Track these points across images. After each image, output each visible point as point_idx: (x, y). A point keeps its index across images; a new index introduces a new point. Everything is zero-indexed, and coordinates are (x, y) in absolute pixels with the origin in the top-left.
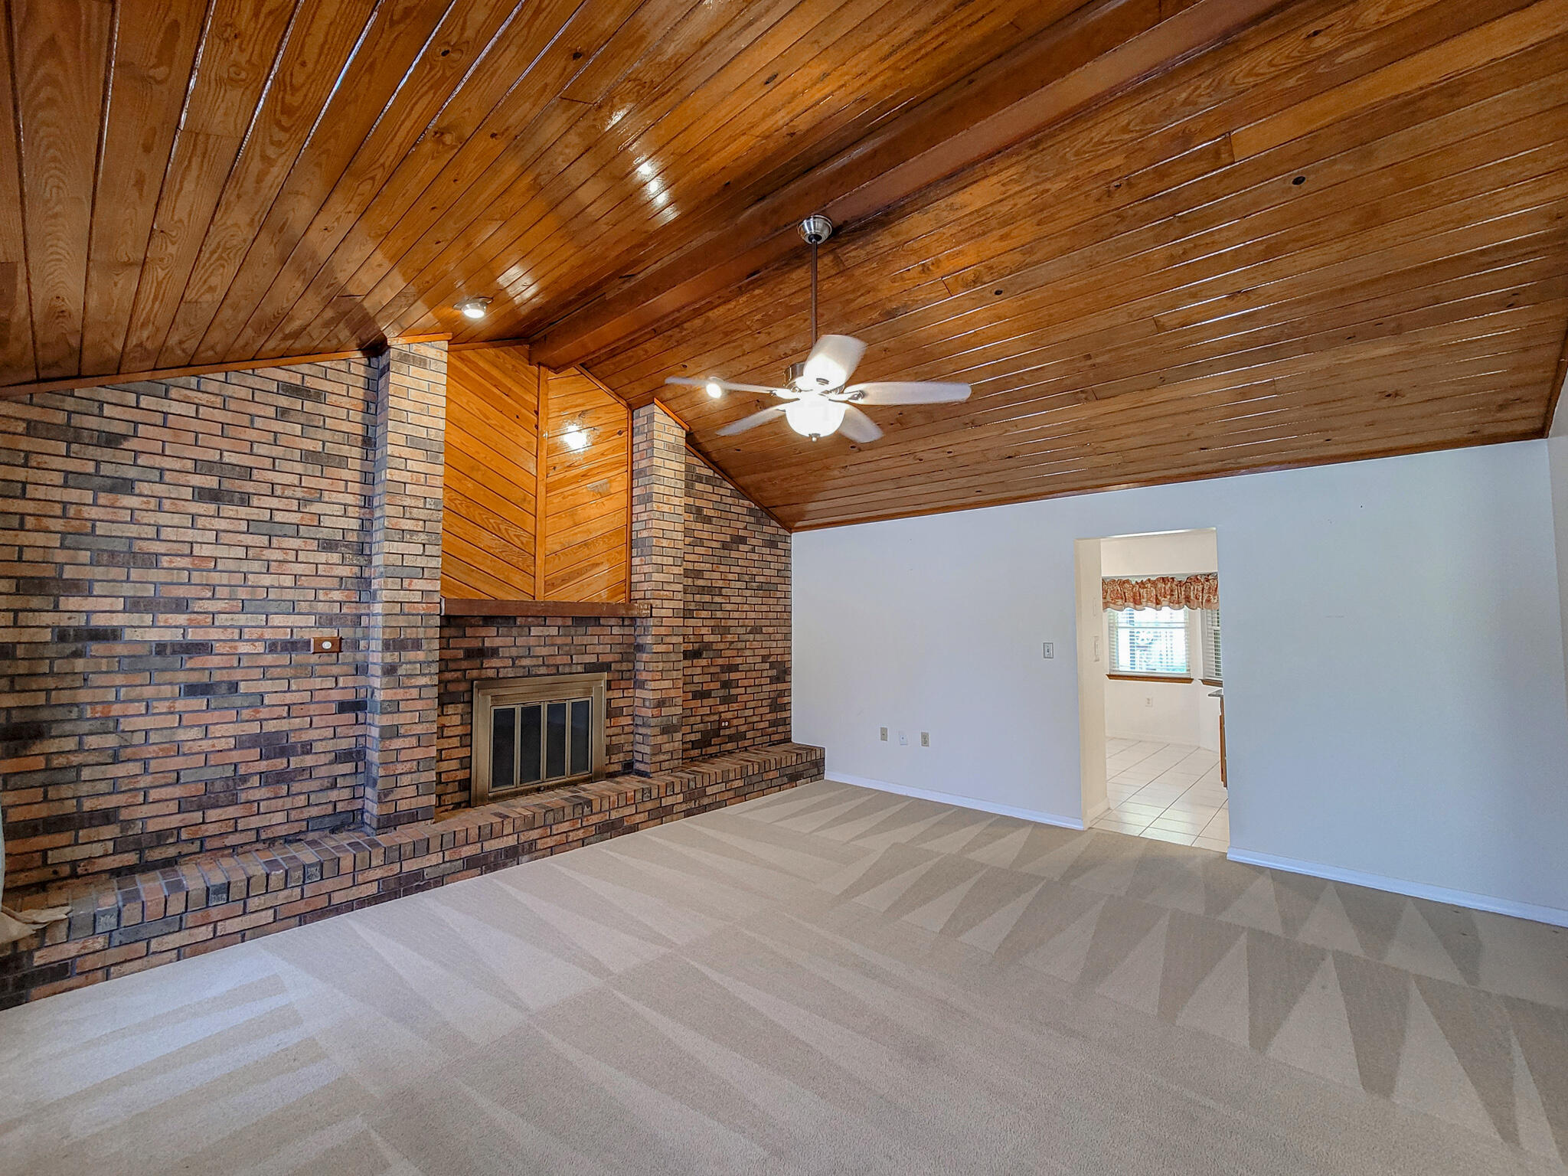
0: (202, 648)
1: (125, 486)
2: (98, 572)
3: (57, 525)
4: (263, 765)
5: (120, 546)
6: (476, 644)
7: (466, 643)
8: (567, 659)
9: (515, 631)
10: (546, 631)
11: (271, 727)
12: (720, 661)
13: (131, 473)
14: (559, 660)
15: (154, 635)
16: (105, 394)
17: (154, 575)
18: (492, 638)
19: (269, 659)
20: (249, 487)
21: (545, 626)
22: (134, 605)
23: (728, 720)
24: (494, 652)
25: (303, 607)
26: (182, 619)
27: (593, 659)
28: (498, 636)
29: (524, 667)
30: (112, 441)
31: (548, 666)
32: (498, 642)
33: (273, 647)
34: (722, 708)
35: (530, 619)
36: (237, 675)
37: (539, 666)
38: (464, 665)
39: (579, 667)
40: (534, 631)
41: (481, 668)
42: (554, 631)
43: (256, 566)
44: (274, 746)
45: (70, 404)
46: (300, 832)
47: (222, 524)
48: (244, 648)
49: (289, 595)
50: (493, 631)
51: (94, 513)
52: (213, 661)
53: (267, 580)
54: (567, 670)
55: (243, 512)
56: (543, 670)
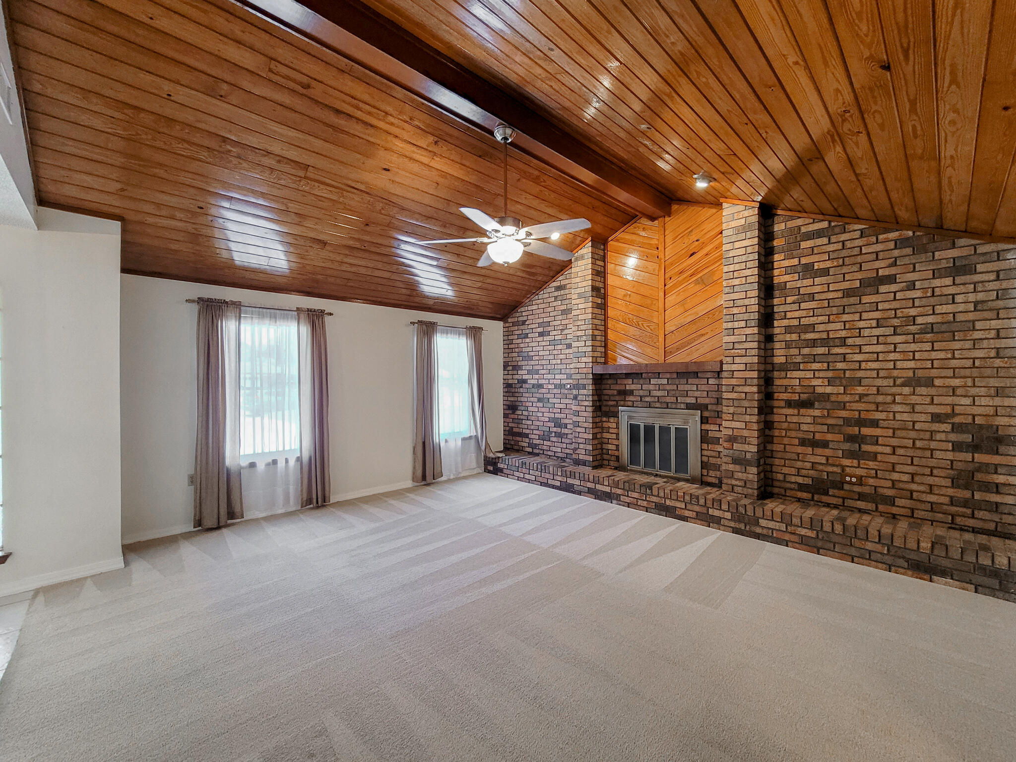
0: (540, 386)
1: (526, 336)
2: (523, 363)
3: (517, 350)
4: (555, 429)
5: (526, 354)
6: (622, 388)
7: (618, 387)
8: (673, 399)
9: (641, 381)
10: (660, 381)
11: (557, 416)
12: (844, 414)
13: (527, 331)
14: (668, 399)
15: (533, 382)
16: (523, 309)
17: (533, 363)
18: (630, 385)
19: (555, 391)
20: (549, 329)
21: (659, 378)
22: (529, 372)
23: (860, 478)
24: (631, 392)
25: (563, 371)
26: (537, 376)
27: (693, 401)
28: (633, 384)
29: (647, 402)
30: (524, 323)
31: (661, 402)
32: (633, 387)
33: (556, 386)
34: (846, 462)
35: (650, 374)
36: (549, 396)
37: (655, 402)
38: (617, 398)
39: (682, 405)
40: (653, 381)
41: (625, 401)
42: (665, 381)
43: (551, 357)
44: (558, 423)
45: (518, 315)
46: (564, 458)
47: (544, 343)
48: (550, 386)
49: (560, 367)
50: (630, 381)
51: (522, 345)
52: (543, 391)
53: (554, 362)
54: (674, 406)
55: (548, 338)
56: (658, 405)
